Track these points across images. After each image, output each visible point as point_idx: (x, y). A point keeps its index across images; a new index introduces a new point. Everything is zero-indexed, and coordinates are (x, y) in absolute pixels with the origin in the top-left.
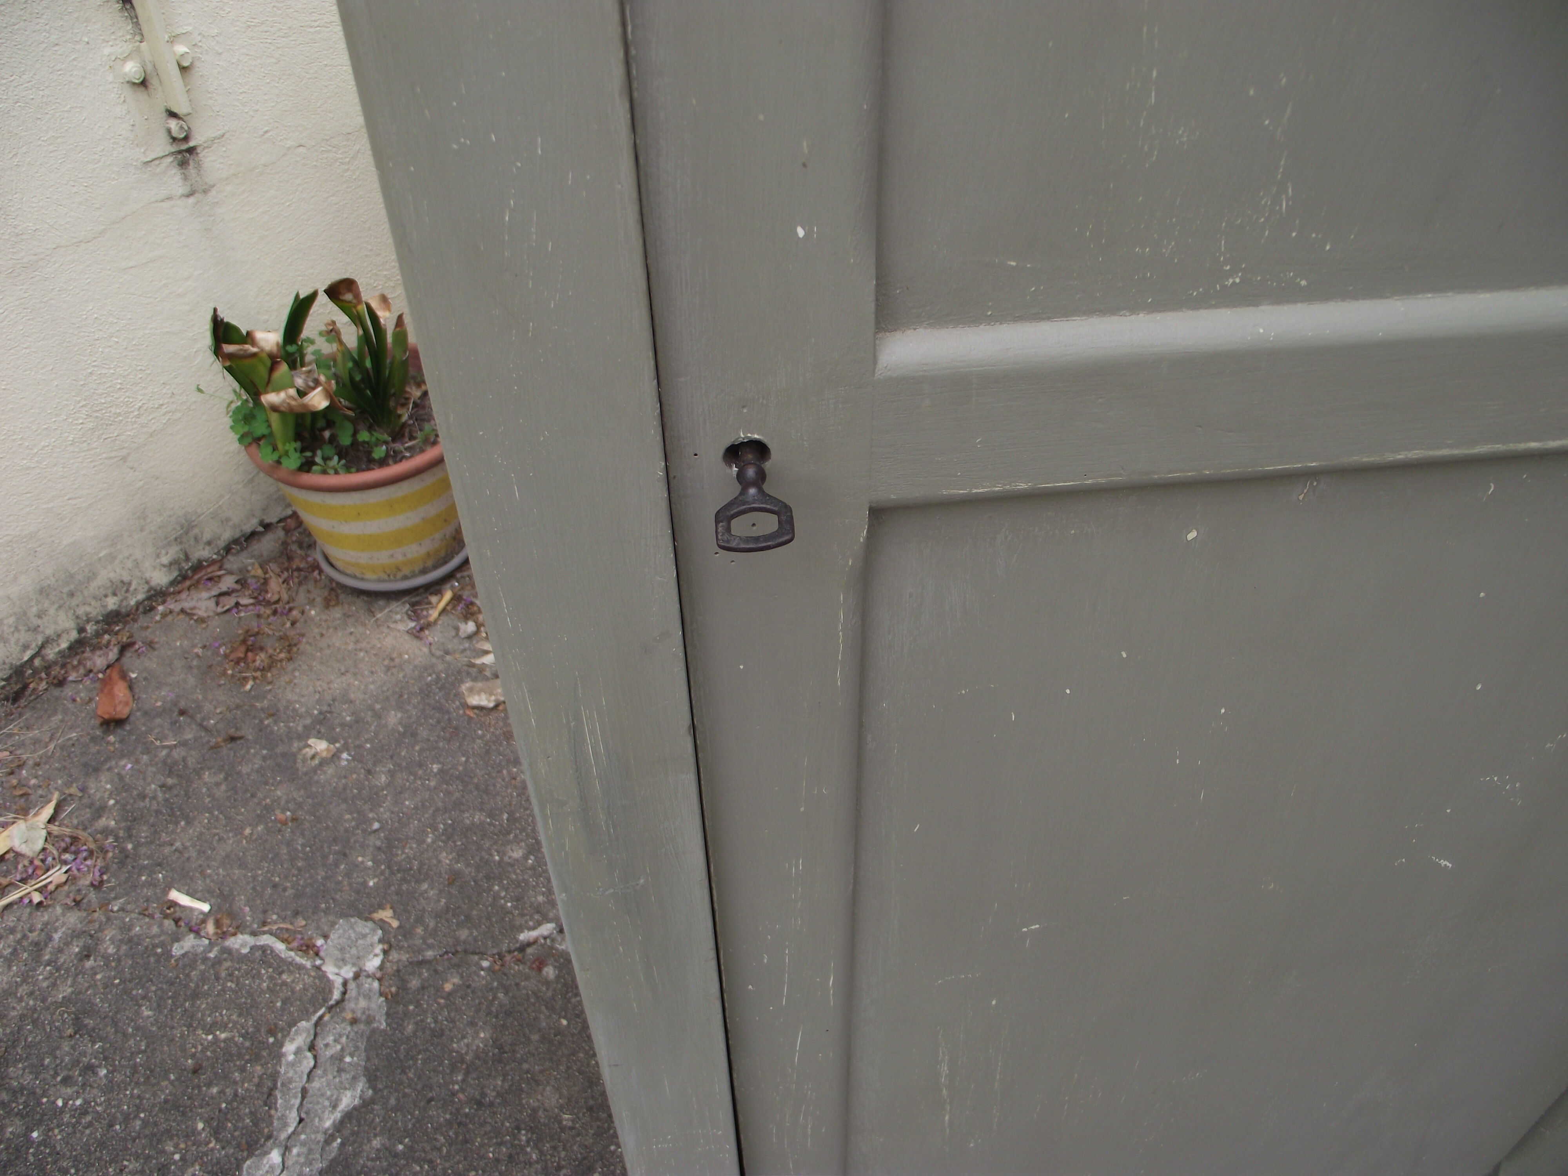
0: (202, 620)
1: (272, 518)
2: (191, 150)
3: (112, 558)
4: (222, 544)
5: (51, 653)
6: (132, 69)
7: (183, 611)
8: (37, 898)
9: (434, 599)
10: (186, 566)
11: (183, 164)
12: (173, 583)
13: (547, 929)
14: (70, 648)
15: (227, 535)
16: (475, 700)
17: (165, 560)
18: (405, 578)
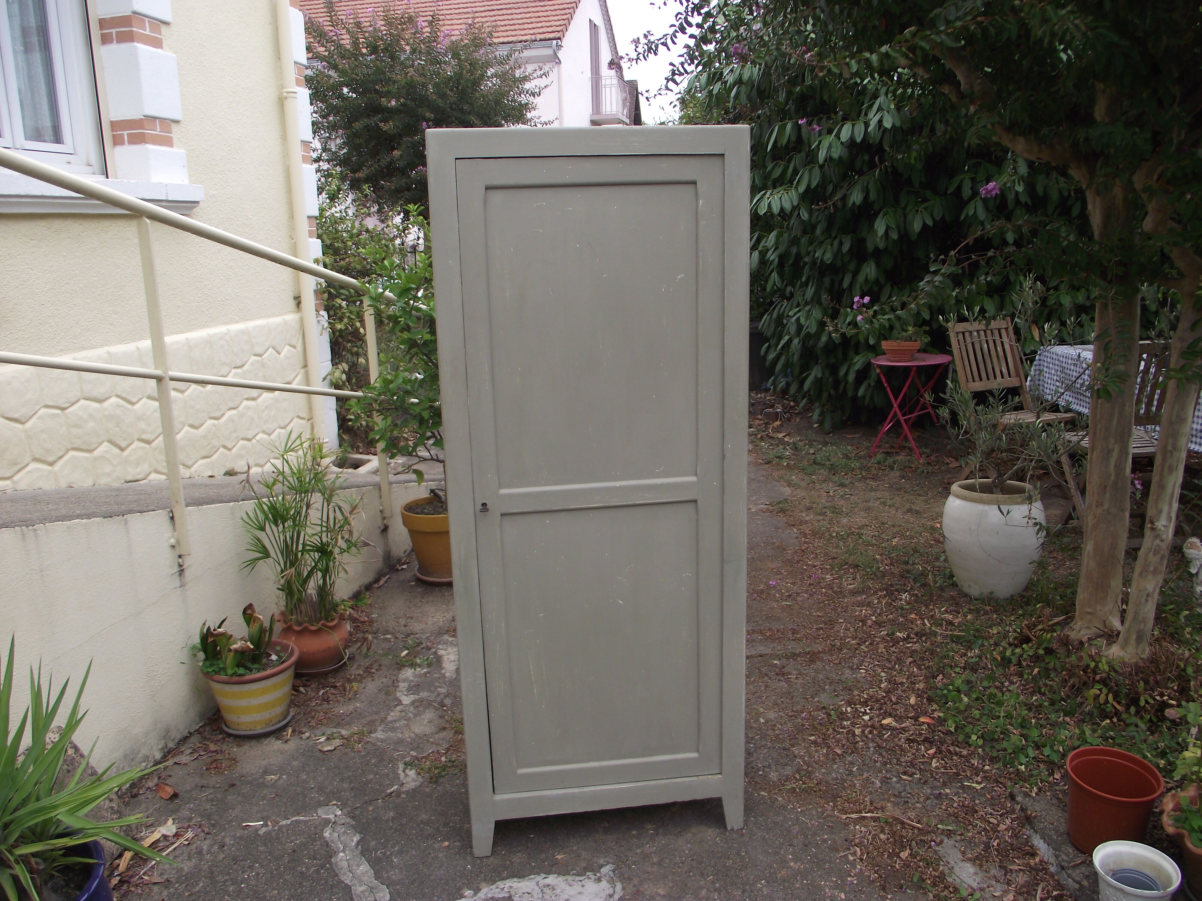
0: (185, 764)
1: (192, 731)
2: (183, 570)
3: (145, 743)
4: (177, 741)
5: (124, 788)
6: (173, 541)
7: (176, 763)
8: (186, 843)
9: (285, 733)
10: (166, 750)
11: (180, 575)
12: (162, 758)
13: (395, 787)
14: (130, 786)
15: (179, 737)
16: (326, 749)
17: (160, 747)
18: (273, 725)
